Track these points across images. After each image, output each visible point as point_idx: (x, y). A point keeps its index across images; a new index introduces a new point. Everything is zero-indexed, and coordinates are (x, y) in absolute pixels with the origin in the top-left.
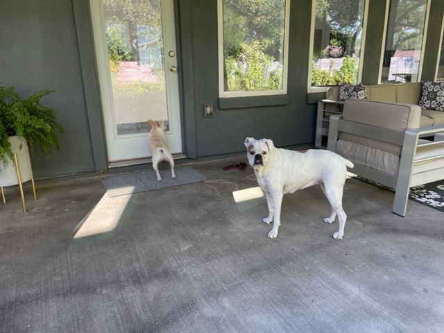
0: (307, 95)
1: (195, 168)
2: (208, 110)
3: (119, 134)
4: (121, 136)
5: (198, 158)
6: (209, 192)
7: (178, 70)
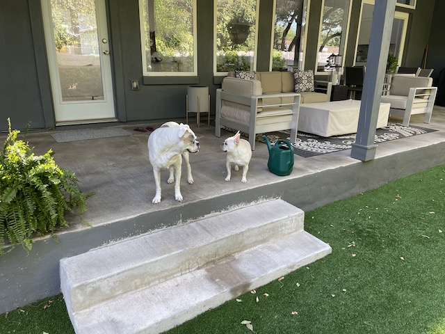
0: (214, 77)
1: (124, 128)
2: (135, 85)
3: (64, 100)
4: (65, 102)
5: (127, 122)
6: (132, 141)
7: (110, 53)
